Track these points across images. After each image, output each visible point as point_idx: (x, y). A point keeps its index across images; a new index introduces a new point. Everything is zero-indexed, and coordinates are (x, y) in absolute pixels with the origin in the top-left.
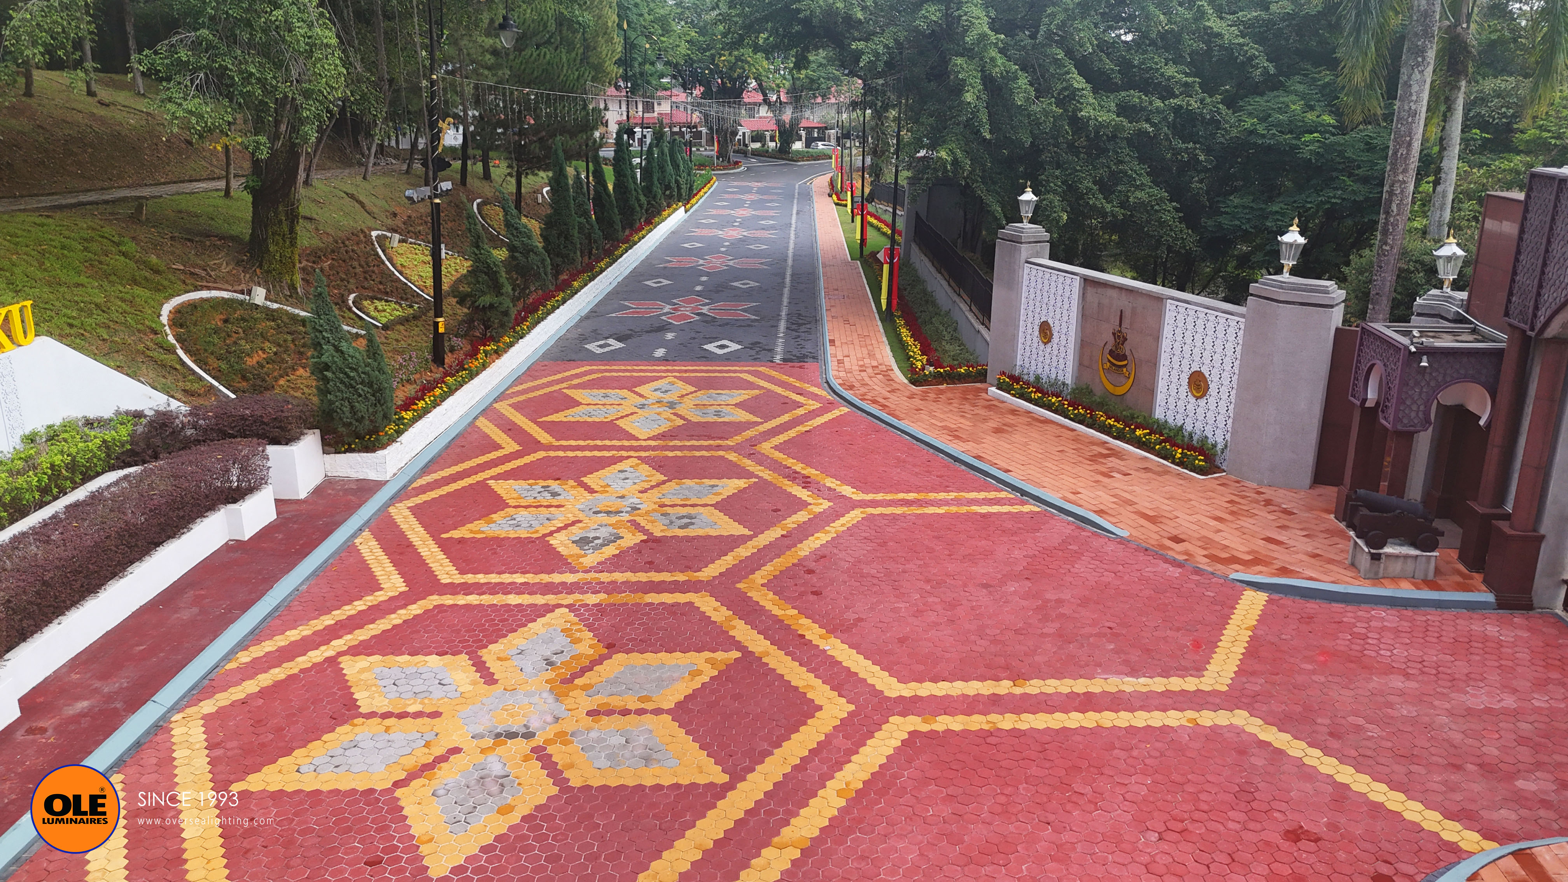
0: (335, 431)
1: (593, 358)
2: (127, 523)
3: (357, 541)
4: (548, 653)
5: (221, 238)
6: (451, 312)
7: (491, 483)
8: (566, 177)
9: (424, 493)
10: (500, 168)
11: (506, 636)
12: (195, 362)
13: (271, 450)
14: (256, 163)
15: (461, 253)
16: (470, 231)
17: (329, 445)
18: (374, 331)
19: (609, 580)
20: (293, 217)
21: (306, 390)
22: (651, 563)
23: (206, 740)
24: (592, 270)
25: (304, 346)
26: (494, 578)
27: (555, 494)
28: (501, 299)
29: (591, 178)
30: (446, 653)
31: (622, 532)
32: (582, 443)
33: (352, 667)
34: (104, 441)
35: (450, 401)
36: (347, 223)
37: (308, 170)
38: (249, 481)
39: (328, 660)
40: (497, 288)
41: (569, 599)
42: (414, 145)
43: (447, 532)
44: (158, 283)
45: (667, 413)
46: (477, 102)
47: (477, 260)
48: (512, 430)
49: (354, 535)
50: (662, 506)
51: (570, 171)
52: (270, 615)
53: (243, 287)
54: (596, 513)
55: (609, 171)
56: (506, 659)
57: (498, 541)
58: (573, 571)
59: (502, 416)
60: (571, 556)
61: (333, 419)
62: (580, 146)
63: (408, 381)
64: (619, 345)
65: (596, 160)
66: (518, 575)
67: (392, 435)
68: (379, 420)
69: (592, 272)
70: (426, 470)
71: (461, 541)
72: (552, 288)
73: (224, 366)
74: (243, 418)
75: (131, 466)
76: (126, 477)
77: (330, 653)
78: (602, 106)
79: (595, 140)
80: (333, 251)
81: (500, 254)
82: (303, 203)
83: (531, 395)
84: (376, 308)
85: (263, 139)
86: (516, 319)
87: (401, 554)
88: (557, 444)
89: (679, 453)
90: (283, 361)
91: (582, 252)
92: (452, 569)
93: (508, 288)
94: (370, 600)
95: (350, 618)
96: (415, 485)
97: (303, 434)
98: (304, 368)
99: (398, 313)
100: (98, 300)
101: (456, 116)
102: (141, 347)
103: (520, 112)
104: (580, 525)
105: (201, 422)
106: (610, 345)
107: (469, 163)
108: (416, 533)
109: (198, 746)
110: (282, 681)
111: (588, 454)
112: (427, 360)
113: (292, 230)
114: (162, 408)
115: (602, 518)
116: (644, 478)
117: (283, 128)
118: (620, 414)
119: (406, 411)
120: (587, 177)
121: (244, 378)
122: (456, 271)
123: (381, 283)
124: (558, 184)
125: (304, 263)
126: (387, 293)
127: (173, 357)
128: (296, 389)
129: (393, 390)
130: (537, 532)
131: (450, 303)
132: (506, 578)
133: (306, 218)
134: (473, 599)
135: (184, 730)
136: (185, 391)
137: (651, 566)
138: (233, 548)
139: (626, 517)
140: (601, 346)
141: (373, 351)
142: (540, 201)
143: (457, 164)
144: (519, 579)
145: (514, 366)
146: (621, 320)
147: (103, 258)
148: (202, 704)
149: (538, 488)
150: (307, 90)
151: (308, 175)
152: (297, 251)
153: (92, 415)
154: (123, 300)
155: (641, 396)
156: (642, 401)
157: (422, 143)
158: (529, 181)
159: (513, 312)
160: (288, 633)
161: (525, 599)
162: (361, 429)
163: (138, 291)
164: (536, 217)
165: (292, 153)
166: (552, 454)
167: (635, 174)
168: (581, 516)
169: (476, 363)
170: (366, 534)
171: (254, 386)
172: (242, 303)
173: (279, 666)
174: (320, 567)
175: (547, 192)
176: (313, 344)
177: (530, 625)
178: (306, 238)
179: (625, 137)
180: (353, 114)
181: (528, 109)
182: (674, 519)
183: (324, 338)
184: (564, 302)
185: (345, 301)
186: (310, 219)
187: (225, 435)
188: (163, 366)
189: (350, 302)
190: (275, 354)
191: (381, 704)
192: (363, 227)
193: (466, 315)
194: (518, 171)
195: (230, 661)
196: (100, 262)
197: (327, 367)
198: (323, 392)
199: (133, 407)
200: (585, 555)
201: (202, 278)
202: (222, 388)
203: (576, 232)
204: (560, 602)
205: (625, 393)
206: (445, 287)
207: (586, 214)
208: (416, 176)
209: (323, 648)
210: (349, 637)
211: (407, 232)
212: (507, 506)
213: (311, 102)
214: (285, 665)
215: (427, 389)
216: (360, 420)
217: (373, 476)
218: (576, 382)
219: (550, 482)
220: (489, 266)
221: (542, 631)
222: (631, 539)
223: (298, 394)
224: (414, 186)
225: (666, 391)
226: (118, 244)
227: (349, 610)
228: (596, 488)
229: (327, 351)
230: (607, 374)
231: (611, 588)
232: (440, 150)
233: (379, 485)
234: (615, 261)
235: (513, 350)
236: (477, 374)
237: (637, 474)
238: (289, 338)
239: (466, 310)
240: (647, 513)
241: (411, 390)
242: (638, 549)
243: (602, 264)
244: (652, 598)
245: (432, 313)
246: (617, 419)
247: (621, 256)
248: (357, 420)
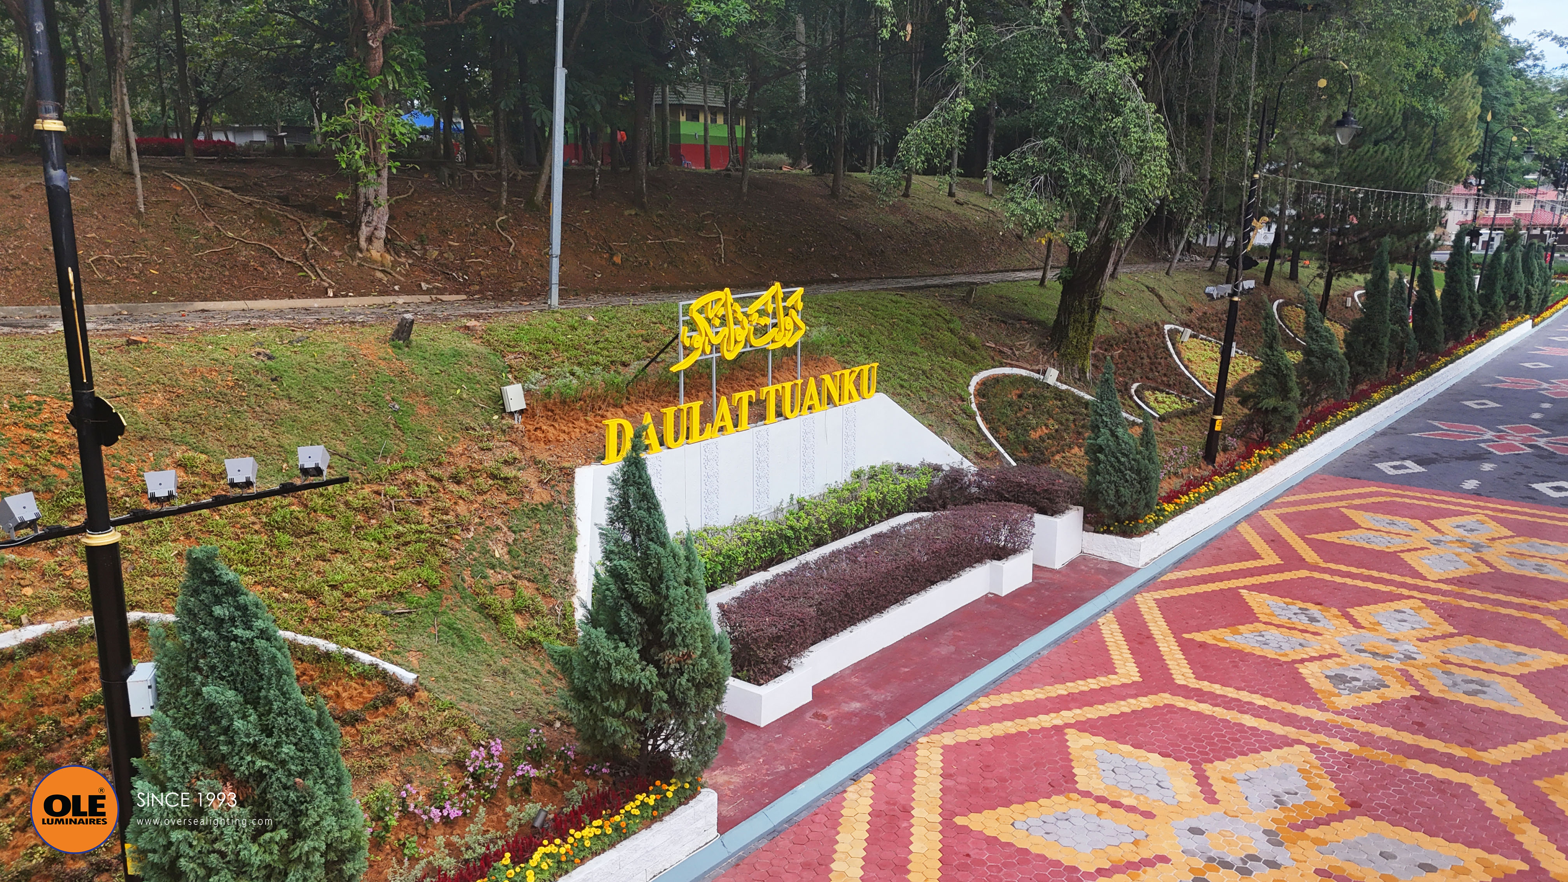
0: (1097, 511)
1: (1384, 479)
2: (914, 559)
3: (1101, 621)
4: (1279, 790)
5: (1030, 322)
6: (1230, 411)
7: (1244, 592)
8: (1387, 281)
9: (1173, 588)
10: (1309, 269)
11: (1235, 757)
12: (989, 429)
13: (1038, 518)
14: (1072, 255)
15: (1253, 353)
16: (1266, 331)
17: (1090, 523)
18: (1151, 421)
19: (1364, 730)
20: (1095, 307)
21: (1078, 469)
22: (1421, 725)
23: (942, 768)
24: (1398, 382)
25: (1083, 427)
26: (1231, 692)
27: (1313, 620)
28: (1287, 403)
29: (1415, 283)
30: (1169, 756)
31: (1389, 680)
32: (1353, 570)
33: (1077, 741)
34: (909, 486)
35: (1215, 500)
36: (1144, 316)
37: (1116, 264)
38: (1014, 543)
39: (1055, 727)
40: (1284, 392)
41: (1313, 739)
42: (1222, 243)
43: (1190, 632)
44: (973, 357)
45: (1470, 555)
46: (1297, 201)
47: (1268, 360)
48: (1275, 541)
49: (1098, 615)
50: (1446, 662)
51: (1392, 275)
52: (1012, 670)
53: (1040, 367)
54: (1360, 651)
55: (1439, 279)
56: (1231, 782)
57: (1241, 655)
58: (1322, 708)
59: (1266, 525)
60: (1323, 692)
61: (1097, 499)
62: (1409, 248)
63: (1176, 474)
64: (1418, 469)
65: (1427, 265)
66: (1258, 696)
67: (1150, 524)
68: (1141, 508)
69: (1398, 384)
70: (1178, 565)
71: (1203, 645)
72: (1346, 397)
73: (1012, 436)
74: (1020, 485)
75: (924, 511)
76: (919, 520)
77: (1059, 722)
78: (1443, 205)
79: (1428, 242)
80: (1125, 341)
81: (1294, 357)
82: (1107, 294)
83: (1303, 508)
84: (1156, 399)
85: (1082, 234)
86: (1300, 426)
87: (1141, 643)
88: (1323, 565)
89: (1477, 605)
90: (1062, 438)
91: (1389, 362)
92: (1189, 672)
93: (1296, 393)
94: (1103, 681)
95: (1082, 693)
96: (1164, 578)
97: (1067, 508)
98: (1079, 447)
99: (1176, 406)
100: (924, 368)
101: (1271, 215)
102: (950, 410)
103: (1344, 211)
104: (1337, 659)
105: (984, 483)
106: (1407, 468)
107: (1277, 262)
108: (1159, 626)
109: (934, 771)
110: (1012, 735)
111: (1359, 583)
112: (1197, 456)
113: (1092, 319)
114: (956, 466)
115: (1366, 658)
116: (1427, 625)
117: (1102, 224)
118: (1407, 547)
119: (1168, 503)
120: (1411, 282)
121: (1026, 449)
122: (1243, 370)
123: (1165, 375)
124: (1375, 290)
125: (1097, 350)
126: (1169, 386)
127: (972, 422)
128: (1069, 466)
129: (1158, 480)
130: (1286, 655)
131: (1231, 402)
132: (1245, 696)
133: (1106, 308)
134: (1205, 708)
135: (927, 753)
136: (976, 453)
137: (1419, 727)
138: (991, 600)
139: (1395, 664)
140: (1395, 467)
141: (1146, 439)
142: (1349, 304)
143: (1263, 264)
144: (1258, 700)
145: (1289, 475)
146: (1426, 442)
147: (935, 333)
148: (944, 734)
149: (1295, 609)
150: (1131, 190)
151: (1115, 269)
152: (1093, 338)
153: (903, 463)
154: (944, 370)
155: (1437, 530)
156: (1437, 536)
157: (1230, 240)
158: (1339, 284)
159: (1298, 418)
160: (1024, 691)
161: (1262, 724)
162: (1123, 513)
163: (957, 363)
164: (1342, 321)
165: (1106, 247)
166: (1316, 575)
167: (1473, 280)
168: (1340, 650)
169: (1248, 466)
170: (1110, 615)
171: (1033, 457)
172: (1036, 381)
173: (1012, 720)
174: (1063, 637)
175: (1359, 296)
176: (1091, 426)
177: (1263, 753)
178: (1103, 326)
179: (1467, 239)
180: (1170, 212)
181: (1354, 209)
182: (1459, 680)
183: (1103, 421)
184: (1358, 413)
185: (1127, 389)
186: (1109, 310)
187: (1001, 498)
188: (964, 429)
189: (1133, 391)
190: (1057, 431)
191: (1098, 788)
192: (1158, 319)
193: (1246, 415)
194: (1329, 273)
195: (972, 703)
196: (933, 336)
197: (1101, 449)
198: (1093, 472)
199: (935, 461)
200: (1339, 695)
201: (1008, 357)
202: (1006, 455)
203: (1386, 341)
204: (1301, 738)
205: (1417, 523)
206: (1229, 385)
207: (1402, 321)
208: (1219, 273)
209: (1053, 715)
210: (1078, 711)
211: (1200, 327)
212: (1257, 620)
213: (1132, 201)
214: (1017, 721)
215: (1192, 485)
216: (1123, 505)
217: (1125, 561)
218: (1357, 502)
219: (1309, 605)
220: (1279, 368)
221: (1276, 764)
222: (1398, 691)
223: (1070, 471)
224: (1215, 283)
225: (1472, 530)
226: (948, 322)
227: (1082, 686)
228: (1364, 623)
229: (1104, 434)
230: (1398, 499)
231: (1365, 740)
232: (1249, 248)
233: (1130, 571)
234: (1429, 375)
235: (1290, 458)
236: (1247, 477)
237: (1418, 619)
238: (1072, 418)
239: (1246, 411)
240: (1425, 665)
241: (1176, 483)
242: (1407, 705)
243: (1413, 378)
244: (1415, 765)
245: (1211, 410)
246: (1402, 551)
247: (1438, 370)
248: (1120, 505)
